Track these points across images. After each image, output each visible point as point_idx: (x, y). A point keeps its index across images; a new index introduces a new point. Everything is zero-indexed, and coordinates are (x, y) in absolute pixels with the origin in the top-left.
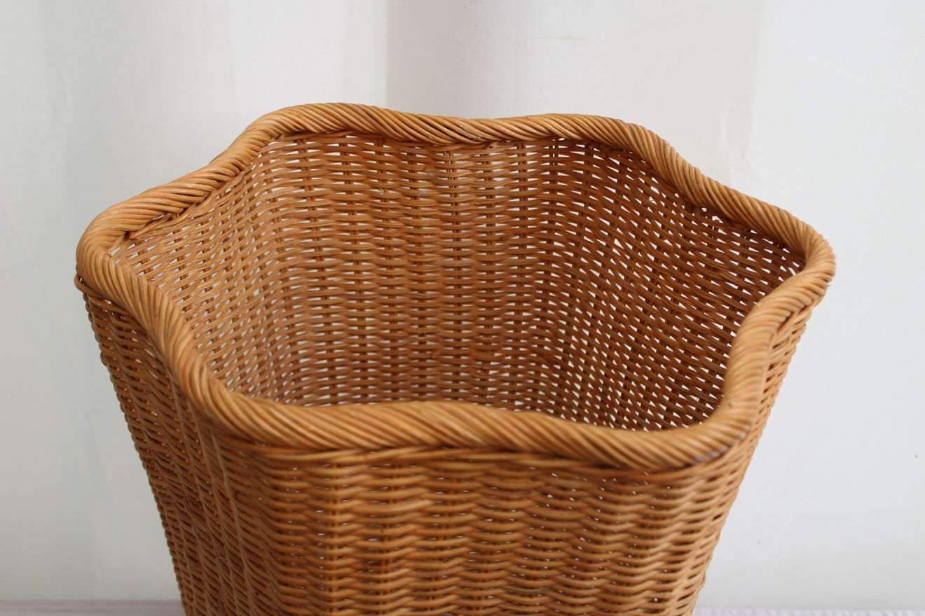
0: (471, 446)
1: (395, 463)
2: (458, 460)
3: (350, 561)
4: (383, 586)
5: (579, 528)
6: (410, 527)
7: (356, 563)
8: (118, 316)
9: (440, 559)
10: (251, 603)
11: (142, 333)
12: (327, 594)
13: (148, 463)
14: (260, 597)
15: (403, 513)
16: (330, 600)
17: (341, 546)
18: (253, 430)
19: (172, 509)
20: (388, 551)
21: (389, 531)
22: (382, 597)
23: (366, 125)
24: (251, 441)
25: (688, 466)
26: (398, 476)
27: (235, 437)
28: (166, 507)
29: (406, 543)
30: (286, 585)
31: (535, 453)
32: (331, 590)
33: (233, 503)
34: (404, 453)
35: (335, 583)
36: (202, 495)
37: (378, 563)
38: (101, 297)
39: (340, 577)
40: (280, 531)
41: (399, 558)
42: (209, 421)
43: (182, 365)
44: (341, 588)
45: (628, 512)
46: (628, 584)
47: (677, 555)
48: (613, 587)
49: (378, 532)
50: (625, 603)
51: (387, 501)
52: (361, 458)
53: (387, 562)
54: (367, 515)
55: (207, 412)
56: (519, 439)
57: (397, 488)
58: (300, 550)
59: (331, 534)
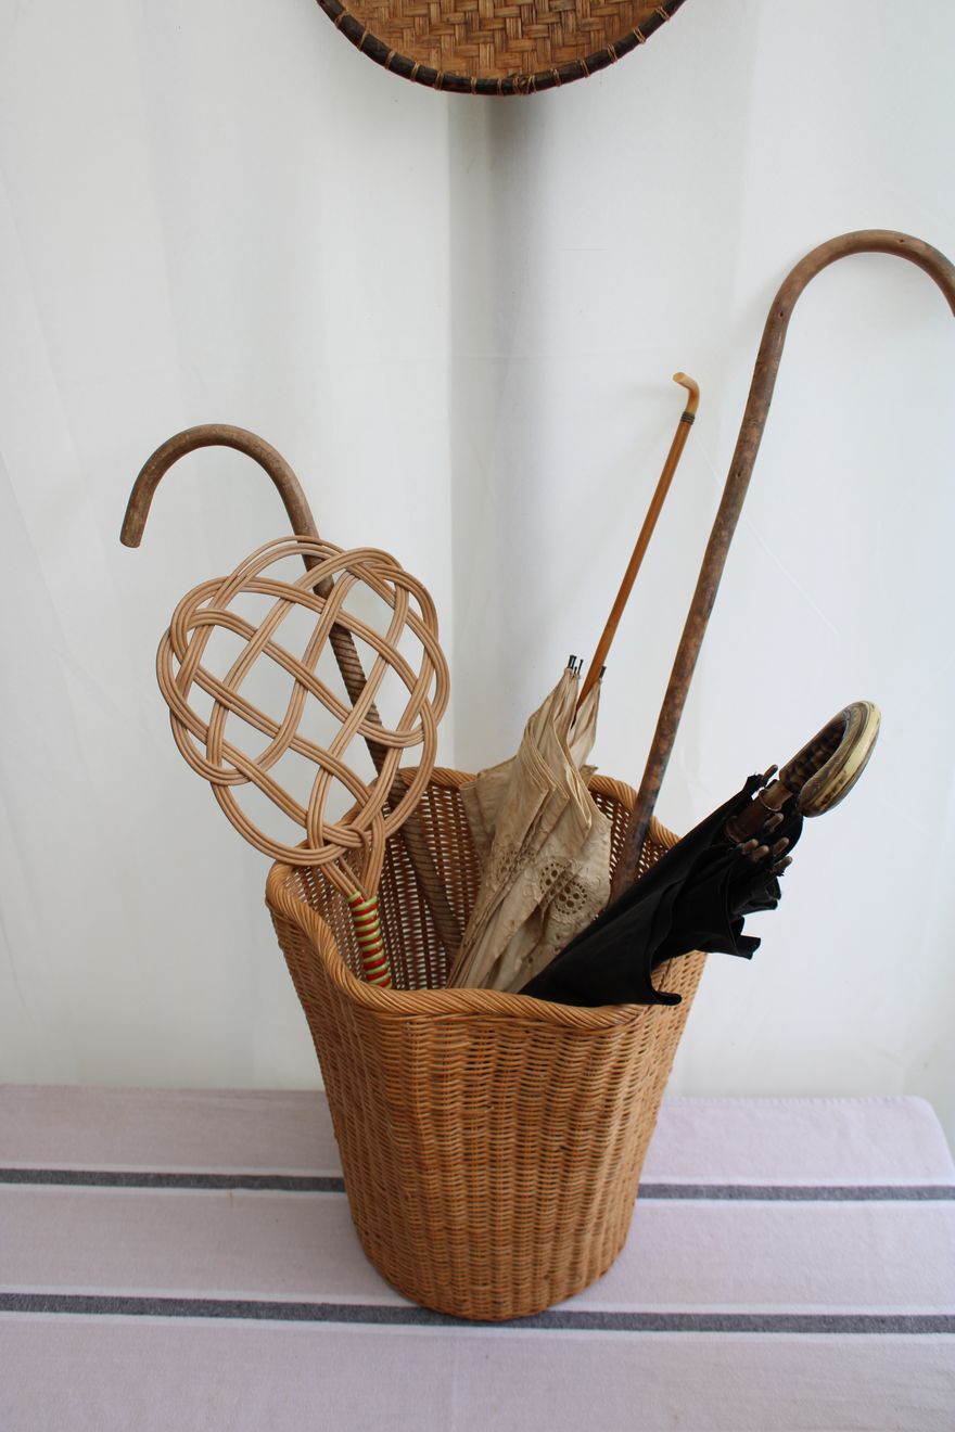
0: (491, 1014)
1: (448, 1022)
2: (484, 1021)
3: (426, 1075)
4: (445, 1090)
5: (555, 1059)
6: (459, 1057)
7: (429, 1076)
8: (291, 926)
9: (478, 1075)
10: (370, 1096)
11: (305, 936)
12: (413, 1093)
13: (307, 1007)
14: (376, 1094)
15: (454, 1049)
16: (415, 1097)
17: (420, 1067)
18: (371, 1003)
19: (321, 1036)
20: (447, 1070)
21: (447, 1059)
22: (444, 1096)
23: (444, 782)
24: (370, 1009)
25: (611, 1027)
26: (451, 1029)
27: (361, 1006)
28: (317, 1036)
29: (459, 1065)
30: (389, 1087)
31: (526, 1018)
32: (415, 1091)
33: (359, 1038)
34: (454, 1017)
35: (417, 1087)
36: (340, 1031)
37: (442, 1076)
38: (281, 913)
39: (420, 1084)
40: (386, 1058)
41: (452, 1075)
42: (345, 995)
43: (331, 962)
44: (420, 1090)
45: (581, 1050)
46: (588, 1091)
47: (616, 1074)
48: (580, 1093)
49: (441, 1059)
50: (585, 1102)
51: (446, 1043)
52: (430, 1019)
53: (447, 1076)
54: (435, 1050)
55: (345, 992)
56: (517, 1010)
57: (451, 1035)
58: (398, 1068)
59: (415, 1060)
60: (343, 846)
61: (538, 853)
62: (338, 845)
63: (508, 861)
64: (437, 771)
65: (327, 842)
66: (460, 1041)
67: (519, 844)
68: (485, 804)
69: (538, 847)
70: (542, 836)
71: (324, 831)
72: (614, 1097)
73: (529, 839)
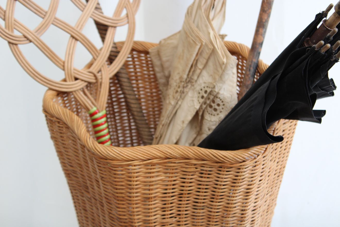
0: (176, 158)
1: (153, 165)
2: (172, 163)
3: (139, 198)
4: (151, 207)
5: (212, 184)
6: (158, 186)
7: (142, 199)
8: (59, 122)
9: (169, 197)
10: (107, 218)
12: (132, 210)
13: (68, 174)
14: (111, 215)
15: (156, 181)
16: (133, 212)
17: (136, 193)
18: (107, 155)
19: (77, 191)
20: (152, 194)
21: (151, 187)
22: (150, 211)
25: (244, 161)
26: (153, 169)
28: (74, 191)
29: (158, 191)
30: (119, 208)
31: (196, 159)
32: (134, 208)
33: (100, 181)
34: (155, 161)
35: (135, 206)
36: (88, 182)
37: (149, 198)
38: (52, 116)
39: (136, 204)
40: (117, 189)
41: (155, 197)
42: (93, 154)
43: (83, 137)
44: (137, 208)
45: (228, 177)
46: (232, 204)
47: (247, 193)
48: (227, 205)
49: (148, 188)
51: (150, 177)
52: (141, 163)
53: (151, 198)
54: (145, 182)
56: (191, 155)
57: (153, 173)
58: (123, 195)
59: (133, 189)
60: (85, 81)
61: (196, 81)
62: (82, 80)
63: (179, 87)
64: (135, 43)
65: (76, 79)
66: (157, 176)
67: (185, 76)
68: (164, 59)
69: (195, 78)
70: (198, 71)
71: (74, 73)
72: (246, 208)
73: (191, 73)
